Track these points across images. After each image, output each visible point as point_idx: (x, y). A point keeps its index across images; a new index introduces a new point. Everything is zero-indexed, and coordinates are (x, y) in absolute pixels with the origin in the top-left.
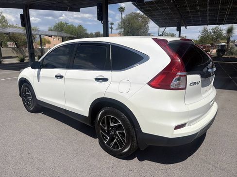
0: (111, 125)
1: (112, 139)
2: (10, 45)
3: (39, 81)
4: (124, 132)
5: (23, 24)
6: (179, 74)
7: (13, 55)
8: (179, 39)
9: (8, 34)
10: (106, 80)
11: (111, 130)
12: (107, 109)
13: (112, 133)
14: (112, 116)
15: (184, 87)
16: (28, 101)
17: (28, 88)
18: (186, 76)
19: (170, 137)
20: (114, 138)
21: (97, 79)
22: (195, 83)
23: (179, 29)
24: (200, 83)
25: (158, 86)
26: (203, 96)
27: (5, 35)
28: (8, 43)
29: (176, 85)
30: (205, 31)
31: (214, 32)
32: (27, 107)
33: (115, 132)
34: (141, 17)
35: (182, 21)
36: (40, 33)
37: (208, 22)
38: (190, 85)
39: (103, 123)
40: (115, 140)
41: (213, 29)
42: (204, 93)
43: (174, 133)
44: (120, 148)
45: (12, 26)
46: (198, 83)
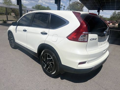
0: (47, 59)
1: (47, 66)
2: (13, 14)
3: (16, 32)
4: (53, 63)
5: (18, 4)
6: (84, 33)
7: (13, 20)
8: (88, 13)
9: (11, 9)
10: (46, 34)
11: (47, 61)
12: (46, 49)
13: (48, 63)
14: (48, 54)
15: (86, 41)
16: (12, 42)
17: (12, 35)
18: (88, 34)
19: (76, 69)
20: (48, 66)
21: (42, 33)
22: (94, 39)
24: (97, 39)
25: (72, 39)
26: (100, 47)
27: (10, 9)
28: (12, 13)
29: (82, 39)
32: (11, 45)
33: (49, 63)
34: (80, 4)
35: (101, 7)
36: (27, 9)
38: (90, 40)
39: (44, 57)
40: (49, 67)
42: (100, 45)
43: (78, 66)
44: (51, 72)
45: (14, 5)
46: (95, 39)
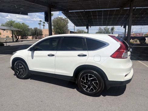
0: (89, 79)
4: (98, 82)
10: (85, 55)
11: (88, 82)
12: (86, 71)
14: (89, 74)
15: (127, 57)
16: (20, 72)
17: (21, 63)
18: (127, 52)
19: (123, 81)
21: (79, 55)
23: (87, 28)
30: (100, 29)
31: (105, 30)
32: (18, 76)
33: (91, 83)
37: (102, 24)
38: (129, 56)
40: (92, 87)
41: (104, 28)
43: (125, 78)
44: (94, 91)
